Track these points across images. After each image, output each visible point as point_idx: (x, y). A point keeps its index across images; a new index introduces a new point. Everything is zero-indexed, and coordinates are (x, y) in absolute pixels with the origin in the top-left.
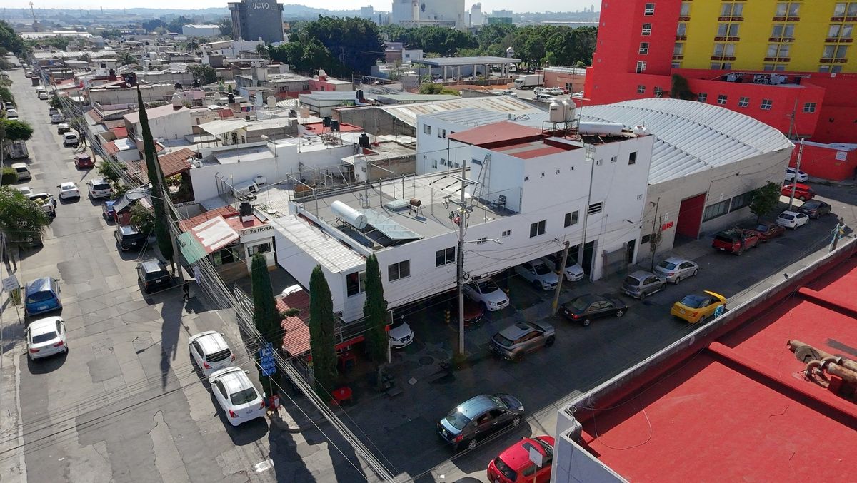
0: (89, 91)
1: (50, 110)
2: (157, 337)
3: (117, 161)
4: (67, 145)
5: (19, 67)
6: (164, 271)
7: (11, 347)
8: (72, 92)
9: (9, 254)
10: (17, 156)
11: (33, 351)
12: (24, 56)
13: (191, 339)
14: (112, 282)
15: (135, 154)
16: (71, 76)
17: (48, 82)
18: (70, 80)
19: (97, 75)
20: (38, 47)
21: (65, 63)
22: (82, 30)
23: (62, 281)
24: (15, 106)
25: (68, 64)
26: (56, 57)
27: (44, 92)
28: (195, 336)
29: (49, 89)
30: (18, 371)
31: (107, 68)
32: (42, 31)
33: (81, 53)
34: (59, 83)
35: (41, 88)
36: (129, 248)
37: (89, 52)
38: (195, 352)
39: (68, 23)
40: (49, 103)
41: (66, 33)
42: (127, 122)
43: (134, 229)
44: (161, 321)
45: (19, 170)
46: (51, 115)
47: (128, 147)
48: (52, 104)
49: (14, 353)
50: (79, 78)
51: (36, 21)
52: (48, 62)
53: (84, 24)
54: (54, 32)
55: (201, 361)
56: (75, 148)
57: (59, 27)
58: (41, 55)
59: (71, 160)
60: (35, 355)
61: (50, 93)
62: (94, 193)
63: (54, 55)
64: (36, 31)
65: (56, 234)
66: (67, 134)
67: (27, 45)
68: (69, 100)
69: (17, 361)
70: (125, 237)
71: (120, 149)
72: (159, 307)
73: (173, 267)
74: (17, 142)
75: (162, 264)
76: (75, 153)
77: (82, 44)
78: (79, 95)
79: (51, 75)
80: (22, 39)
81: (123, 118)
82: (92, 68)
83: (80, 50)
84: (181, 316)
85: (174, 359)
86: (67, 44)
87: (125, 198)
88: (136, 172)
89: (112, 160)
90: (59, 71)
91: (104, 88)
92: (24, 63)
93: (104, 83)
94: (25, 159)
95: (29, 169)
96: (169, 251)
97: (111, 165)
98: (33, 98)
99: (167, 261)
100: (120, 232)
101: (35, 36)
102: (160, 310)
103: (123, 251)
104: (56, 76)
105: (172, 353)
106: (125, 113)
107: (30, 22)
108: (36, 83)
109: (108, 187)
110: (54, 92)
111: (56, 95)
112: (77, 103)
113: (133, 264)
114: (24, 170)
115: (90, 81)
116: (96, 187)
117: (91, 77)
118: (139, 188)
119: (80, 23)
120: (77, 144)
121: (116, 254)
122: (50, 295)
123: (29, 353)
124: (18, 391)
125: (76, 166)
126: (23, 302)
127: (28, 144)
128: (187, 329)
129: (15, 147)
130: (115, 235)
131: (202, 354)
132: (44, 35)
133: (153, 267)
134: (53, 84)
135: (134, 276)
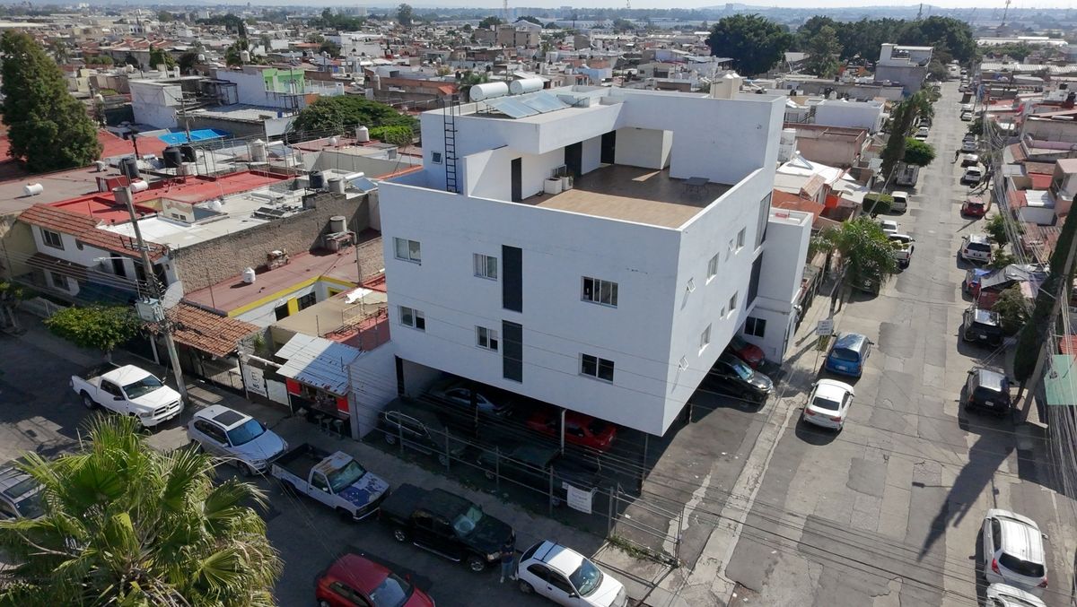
0: (1027, 119)
1: (967, 134)
2: (948, 479)
3: (1016, 218)
4: (964, 182)
5: (957, 78)
6: (1005, 394)
7: (793, 394)
8: (1003, 116)
9: (841, 291)
10: (903, 183)
11: (809, 412)
12: (969, 67)
13: (993, 513)
14: (930, 373)
15: (1047, 216)
16: (1013, 96)
17: (981, 101)
18: (1009, 101)
19: (1048, 99)
20: (991, 56)
21: (1012, 78)
22: (1058, 37)
23: (876, 346)
24: (930, 125)
25: (1016, 80)
26: (1005, 70)
27: (970, 111)
28: (1002, 512)
29: (978, 110)
30: (786, 424)
31: (1067, 90)
32: (1005, 36)
33: (1040, 67)
34: (993, 103)
35: (969, 106)
36: (974, 340)
37: (1052, 67)
38: (989, 535)
39: (1042, 26)
40: (969, 126)
41: (1032, 40)
42: (1059, 169)
43: (993, 318)
44: (965, 459)
45: (898, 200)
46: (964, 141)
47: (1042, 204)
48: (972, 128)
49: (793, 402)
50: (1023, 100)
51: (1003, 24)
52: (993, 75)
53: (1064, 28)
54: (1020, 38)
55: (991, 554)
56: (971, 187)
57: (1030, 32)
58: (989, 66)
59: (959, 202)
60: (808, 417)
61: (977, 114)
62: (966, 251)
63: (1005, 66)
64: (998, 36)
65: (898, 287)
66: (971, 168)
67: (978, 53)
68: (994, 125)
69: (790, 414)
70: (975, 324)
71: (1030, 203)
72: (972, 439)
73: (1021, 392)
74: (912, 167)
75: (1006, 383)
76: (968, 194)
77: (1048, 54)
78: (1011, 121)
79: (988, 92)
80: (976, 45)
81: (1055, 162)
82: (1045, 88)
83: (1041, 63)
84: (996, 470)
85: (956, 525)
86: (1028, 53)
87: (1001, 274)
88: (1035, 242)
89: (1009, 216)
90: (1001, 87)
91: (1050, 117)
92: (965, 74)
93: (1053, 110)
94: (909, 187)
95: (908, 201)
96: (1027, 368)
97: (1005, 222)
98: (955, 117)
99: (1015, 382)
100: (973, 314)
101: (992, 42)
102: (971, 444)
103: (964, 340)
104: (994, 94)
105: (957, 515)
106: (1061, 156)
107: (995, 25)
108: (966, 100)
109: (987, 249)
110: (982, 114)
111: (982, 118)
112: (1003, 132)
113: (968, 363)
114: (902, 200)
115: (1033, 106)
116: (973, 246)
117: (1038, 100)
118: (1029, 266)
119: (1059, 27)
120: (977, 183)
121: (954, 340)
122: (856, 357)
123: (804, 411)
124: (775, 445)
125: (962, 211)
126: (827, 351)
127: (922, 171)
128: (996, 492)
129: (906, 172)
130: (964, 315)
131: (997, 546)
132: (1005, 42)
133: (992, 381)
134: (985, 103)
135: (962, 380)
